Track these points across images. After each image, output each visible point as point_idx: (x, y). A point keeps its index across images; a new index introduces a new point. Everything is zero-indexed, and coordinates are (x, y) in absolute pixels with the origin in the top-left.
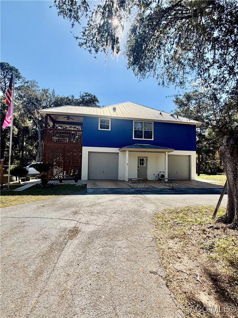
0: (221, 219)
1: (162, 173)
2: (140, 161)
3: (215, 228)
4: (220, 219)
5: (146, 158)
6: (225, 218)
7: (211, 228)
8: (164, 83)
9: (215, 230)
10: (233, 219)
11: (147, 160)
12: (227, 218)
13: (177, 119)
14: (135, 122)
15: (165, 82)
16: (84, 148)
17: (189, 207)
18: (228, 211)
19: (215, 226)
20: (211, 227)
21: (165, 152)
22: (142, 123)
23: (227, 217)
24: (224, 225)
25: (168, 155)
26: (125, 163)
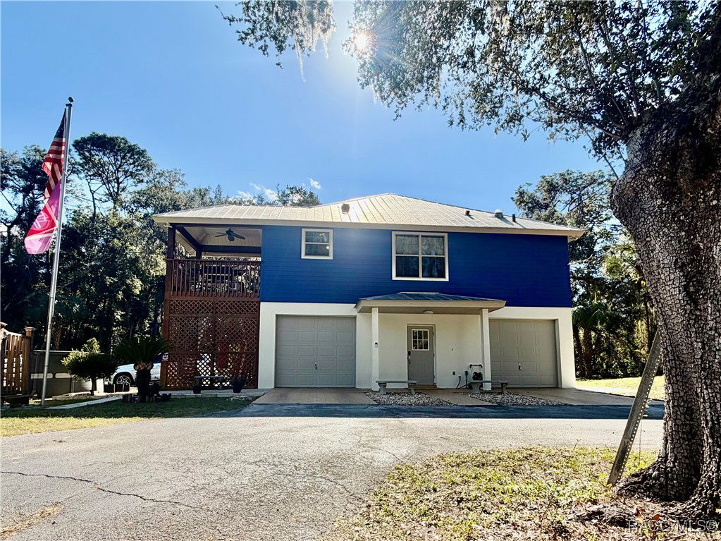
0: (641, 482)
1: (477, 370)
2: (415, 337)
3: (613, 522)
4: (635, 483)
5: (432, 328)
6: (657, 478)
7: (595, 521)
8: (463, 118)
9: (612, 529)
10: (699, 479)
11: (433, 334)
12: (667, 478)
13: (514, 223)
14: (397, 235)
15: (466, 115)
16: (264, 307)
17: (531, 450)
18: (669, 446)
19: (612, 511)
20: (591, 516)
21: (482, 308)
22: (417, 236)
23: (666, 473)
24: (655, 508)
25: (490, 320)
26: (371, 341)
